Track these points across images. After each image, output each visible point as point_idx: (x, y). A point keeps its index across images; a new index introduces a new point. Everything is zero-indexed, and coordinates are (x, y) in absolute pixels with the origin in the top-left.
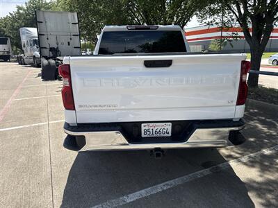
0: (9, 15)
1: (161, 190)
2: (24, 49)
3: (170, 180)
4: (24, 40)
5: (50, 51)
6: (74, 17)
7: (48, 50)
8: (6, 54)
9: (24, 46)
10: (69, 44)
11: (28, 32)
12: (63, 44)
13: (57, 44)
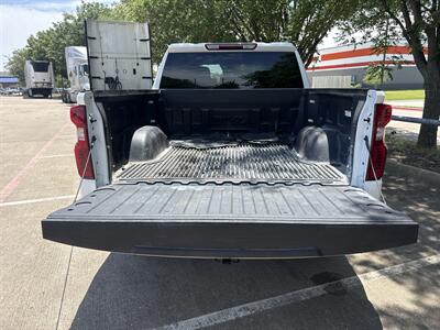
0: (52, 27)
1: (234, 318)
2: (70, 79)
3: (253, 301)
4: (71, 65)
5: (106, 82)
6: (142, 30)
7: (103, 82)
8: (46, 86)
9: (71, 75)
10: (135, 73)
11: (78, 54)
12: (125, 71)
13: (117, 72)
